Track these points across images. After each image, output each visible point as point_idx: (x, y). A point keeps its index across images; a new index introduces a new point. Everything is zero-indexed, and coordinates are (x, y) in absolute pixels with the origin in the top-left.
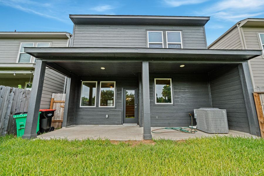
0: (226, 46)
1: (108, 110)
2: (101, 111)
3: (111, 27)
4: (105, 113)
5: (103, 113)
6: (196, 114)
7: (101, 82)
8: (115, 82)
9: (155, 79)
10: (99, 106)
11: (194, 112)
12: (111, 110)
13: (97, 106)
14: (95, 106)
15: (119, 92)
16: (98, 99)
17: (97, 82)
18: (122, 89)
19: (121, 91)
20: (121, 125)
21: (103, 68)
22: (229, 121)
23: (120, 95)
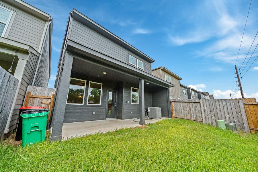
0: (156, 75)
1: (95, 108)
2: (88, 109)
3: (107, 40)
4: (92, 110)
5: (90, 110)
6: (149, 110)
7: (90, 82)
8: (102, 84)
9: (132, 88)
10: (87, 104)
11: (148, 109)
12: (98, 108)
13: (85, 103)
14: (83, 104)
15: (105, 93)
16: (86, 97)
17: (86, 81)
18: (107, 91)
19: (106, 92)
20: (105, 120)
21: (105, 73)
22: (162, 113)
23: (105, 96)
